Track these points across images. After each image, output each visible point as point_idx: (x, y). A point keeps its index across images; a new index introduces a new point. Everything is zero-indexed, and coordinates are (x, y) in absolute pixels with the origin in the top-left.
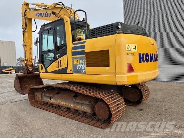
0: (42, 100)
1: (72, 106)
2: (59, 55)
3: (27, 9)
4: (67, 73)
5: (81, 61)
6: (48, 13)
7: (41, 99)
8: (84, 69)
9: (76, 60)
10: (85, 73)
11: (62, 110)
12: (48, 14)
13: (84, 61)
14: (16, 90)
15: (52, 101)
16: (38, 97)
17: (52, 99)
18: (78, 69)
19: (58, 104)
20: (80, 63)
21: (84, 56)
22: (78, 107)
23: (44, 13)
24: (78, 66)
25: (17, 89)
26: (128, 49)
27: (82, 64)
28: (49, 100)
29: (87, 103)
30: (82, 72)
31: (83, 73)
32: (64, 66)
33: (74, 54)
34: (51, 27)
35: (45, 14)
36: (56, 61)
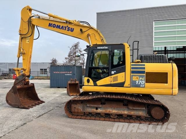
0: (84, 111)
1: (125, 112)
2: (115, 72)
4: (124, 86)
5: (141, 78)
6: (69, 28)
7: (82, 110)
8: (144, 84)
9: (136, 77)
10: (144, 86)
11: (111, 118)
13: (144, 78)
15: (99, 111)
16: (78, 109)
17: (99, 109)
19: (108, 112)
20: (140, 80)
22: (132, 113)
23: (63, 26)
24: (137, 82)
27: (142, 80)
28: (95, 110)
29: (144, 109)
30: (141, 86)
31: (142, 87)
32: (120, 81)
33: (133, 72)
35: (65, 27)
36: (110, 76)
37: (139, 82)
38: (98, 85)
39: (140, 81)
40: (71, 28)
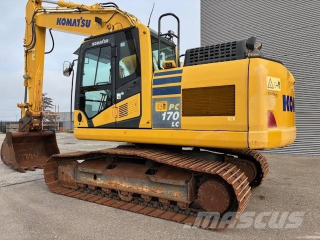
0: (76, 181)
1: (144, 189)
2: (123, 93)
3: (39, 11)
4: (139, 127)
5: (172, 106)
6: (84, 20)
7: (72, 178)
8: (179, 120)
9: (161, 103)
10: (180, 127)
11: (120, 200)
12: (85, 23)
13: (178, 105)
14: (5, 163)
15: (99, 182)
16: (67, 176)
17: (99, 179)
18: (164, 119)
19: (113, 186)
20: (170, 109)
21: (180, 95)
22: (159, 192)
23: (75, 20)
24: (164, 115)
25: (8, 162)
26: (269, 86)
27: (173, 110)
28: (92, 180)
29: (182, 183)
30: (173, 126)
31: (175, 127)
32: (132, 114)
33: (156, 92)
34: (107, 41)
35: (79, 21)
36: (114, 106)
37: (167, 116)
38: (95, 126)
39: (171, 113)
40: (86, 19)
